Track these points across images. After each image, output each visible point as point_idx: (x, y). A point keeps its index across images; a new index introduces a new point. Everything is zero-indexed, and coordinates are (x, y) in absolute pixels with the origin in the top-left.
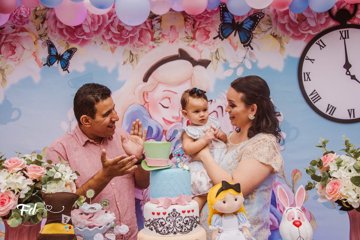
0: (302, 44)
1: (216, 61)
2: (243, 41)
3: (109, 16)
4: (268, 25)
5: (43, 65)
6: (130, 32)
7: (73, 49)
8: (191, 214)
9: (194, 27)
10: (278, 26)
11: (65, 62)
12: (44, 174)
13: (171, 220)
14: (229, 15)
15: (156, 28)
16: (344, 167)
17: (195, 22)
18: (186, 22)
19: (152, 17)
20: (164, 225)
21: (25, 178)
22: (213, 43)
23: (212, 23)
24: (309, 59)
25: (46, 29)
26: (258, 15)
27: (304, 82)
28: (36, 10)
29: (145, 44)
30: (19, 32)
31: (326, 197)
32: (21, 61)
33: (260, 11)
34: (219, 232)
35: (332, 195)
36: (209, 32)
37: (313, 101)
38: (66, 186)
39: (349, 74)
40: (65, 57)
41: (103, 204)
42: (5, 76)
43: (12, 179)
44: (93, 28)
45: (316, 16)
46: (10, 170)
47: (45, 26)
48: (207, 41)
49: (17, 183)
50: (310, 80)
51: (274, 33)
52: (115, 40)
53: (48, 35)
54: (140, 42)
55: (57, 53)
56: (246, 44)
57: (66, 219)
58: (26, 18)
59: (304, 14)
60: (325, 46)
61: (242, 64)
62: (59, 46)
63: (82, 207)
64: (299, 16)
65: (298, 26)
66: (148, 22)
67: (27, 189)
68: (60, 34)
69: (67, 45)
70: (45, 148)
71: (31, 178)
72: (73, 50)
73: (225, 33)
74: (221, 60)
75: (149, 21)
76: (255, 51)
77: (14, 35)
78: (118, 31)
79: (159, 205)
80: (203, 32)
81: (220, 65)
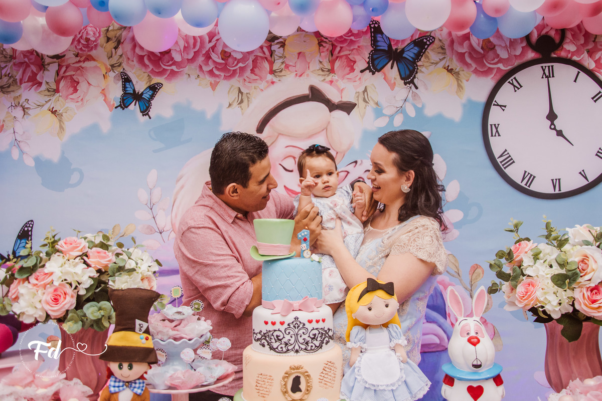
0: (488, 83)
1: (364, 104)
2: (403, 76)
3: (209, 38)
4: (440, 54)
5: (114, 108)
6: (239, 61)
7: (157, 85)
8: (321, 325)
9: (332, 55)
10: (454, 56)
11: (146, 103)
12: (112, 262)
13: (292, 333)
14: (383, 38)
15: (276, 55)
16: (542, 261)
17: (334, 47)
18: (321, 47)
19: (272, 39)
20: (280, 340)
21: (85, 266)
22: (360, 78)
23: (359, 49)
24: (498, 105)
25: (121, 56)
26: (426, 39)
27: (491, 138)
28: (108, 30)
29: (261, 78)
30: (84, 61)
31: (517, 303)
32: (85, 102)
33: (428, 34)
34: (361, 352)
35: (524, 300)
36: (355, 62)
37: (503, 165)
38: (142, 280)
39: (555, 129)
40: (146, 96)
41: (195, 308)
42: (63, 123)
43: (68, 268)
44: (185, 54)
45: (508, 44)
46: (66, 254)
47: (120, 51)
48: (351, 75)
49: (75, 273)
50: (499, 135)
51: (448, 66)
52: (217, 72)
53: (123, 64)
54: (253, 75)
55: (134, 90)
56: (408, 81)
57: (141, 325)
58: (94, 42)
59: (492, 39)
60: (521, 87)
61: (401, 110)
62: (138, 80)
63: (165, 310)
64: (484, 43)
65: (484, 56)
66: (266, 47)
67: (88, 283)
68: (140, 63)
69: (148, 79)
70: (115, 226)
71: (93, 267)
72: (156, 86)
73: (378, 64)
74: (371, 103)
75: (266, 45)
76: (421, 91)
77: (77, 65)
78: (222, 59)
79: (275, 311)
80: (345, 63)
81: (370, 110)
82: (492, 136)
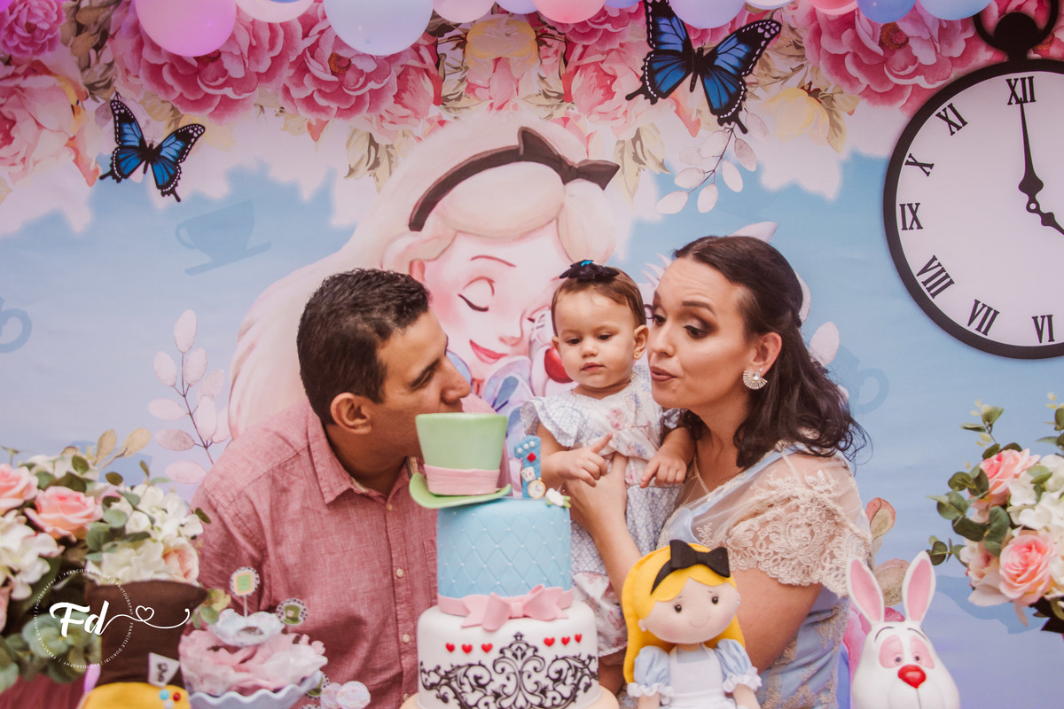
0: (895, 117)
1: (635, 166)
2: (716, 105)
3: (303, 27)
4: (793, 59)
5: (98, 178)
6: (369, 77)
7: (193, 129)
8: (572, 649)
9: (566, 63)
11: (169, 168)
12: (94, 519)
13: (509, 669)
14: (672, 26)
15: (447, 64)
16: (1056, 495)
17: (570, 46)
18: (542, 48)
19: (438, 29)
20: (483, 686)
21: (30, 531)
22: (626, 111)
23: (621, 49)
24: (916, 163)
25: (110, 65)
26: (763, 27)
28: (77, 8)
29: (417, 114)
30: (25, 75)
31: (1003, 588)
32: (31, 163)
33: (767, 17)
34: (661, 705)
35: (1020, 583)
36: (614, 78)
37: (929, 289)
38: (165, 556)
39: (1037, 211)
40: (169, 152)
41: (287, 617)
44: (253, 62)
45: (935, 33)
47: (107, 56)
48: (607, 106)
50: (920, 227)
51: (810, 84)
52: (321, 102)
53: (116, 84)
54: (399, 106)
55: (142, 140)
56: (726, 116)
57: (163, 667)
58: (47, 32)
59: (901, 25)
60: (964, 123)
61: (712, 177)
62: (149, 118)
63: (219, 624)
64: (885, 34)
65: (884, 61)
66: (427, 47)
67: (36, 570)
68: (154, 81)
69: (173, 116)
70: (104, 435)
71: (50, 534)
72: (191, 131)
73: (663, 81)
74: (650, 164)
75: (426, 43)
76: (754, 138)
77: (11, 83)
78: (333, 73)
79: (470, 620)
80: (594, 80)
81: (648, 178)
82: (904, 228)
